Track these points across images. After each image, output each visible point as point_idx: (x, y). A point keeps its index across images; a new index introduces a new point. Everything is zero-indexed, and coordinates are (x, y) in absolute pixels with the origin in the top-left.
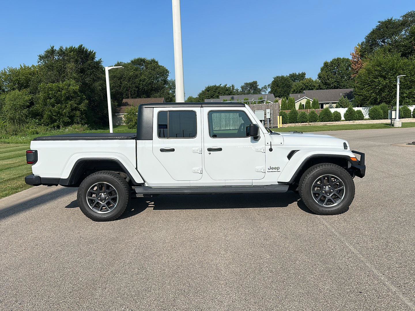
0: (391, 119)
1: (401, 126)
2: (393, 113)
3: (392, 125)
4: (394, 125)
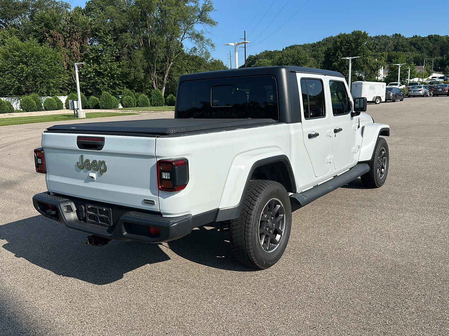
0: (74, 109)
1: (85, 117)
2: (75, 102)
3: (76, 116)
4: (79, 115)
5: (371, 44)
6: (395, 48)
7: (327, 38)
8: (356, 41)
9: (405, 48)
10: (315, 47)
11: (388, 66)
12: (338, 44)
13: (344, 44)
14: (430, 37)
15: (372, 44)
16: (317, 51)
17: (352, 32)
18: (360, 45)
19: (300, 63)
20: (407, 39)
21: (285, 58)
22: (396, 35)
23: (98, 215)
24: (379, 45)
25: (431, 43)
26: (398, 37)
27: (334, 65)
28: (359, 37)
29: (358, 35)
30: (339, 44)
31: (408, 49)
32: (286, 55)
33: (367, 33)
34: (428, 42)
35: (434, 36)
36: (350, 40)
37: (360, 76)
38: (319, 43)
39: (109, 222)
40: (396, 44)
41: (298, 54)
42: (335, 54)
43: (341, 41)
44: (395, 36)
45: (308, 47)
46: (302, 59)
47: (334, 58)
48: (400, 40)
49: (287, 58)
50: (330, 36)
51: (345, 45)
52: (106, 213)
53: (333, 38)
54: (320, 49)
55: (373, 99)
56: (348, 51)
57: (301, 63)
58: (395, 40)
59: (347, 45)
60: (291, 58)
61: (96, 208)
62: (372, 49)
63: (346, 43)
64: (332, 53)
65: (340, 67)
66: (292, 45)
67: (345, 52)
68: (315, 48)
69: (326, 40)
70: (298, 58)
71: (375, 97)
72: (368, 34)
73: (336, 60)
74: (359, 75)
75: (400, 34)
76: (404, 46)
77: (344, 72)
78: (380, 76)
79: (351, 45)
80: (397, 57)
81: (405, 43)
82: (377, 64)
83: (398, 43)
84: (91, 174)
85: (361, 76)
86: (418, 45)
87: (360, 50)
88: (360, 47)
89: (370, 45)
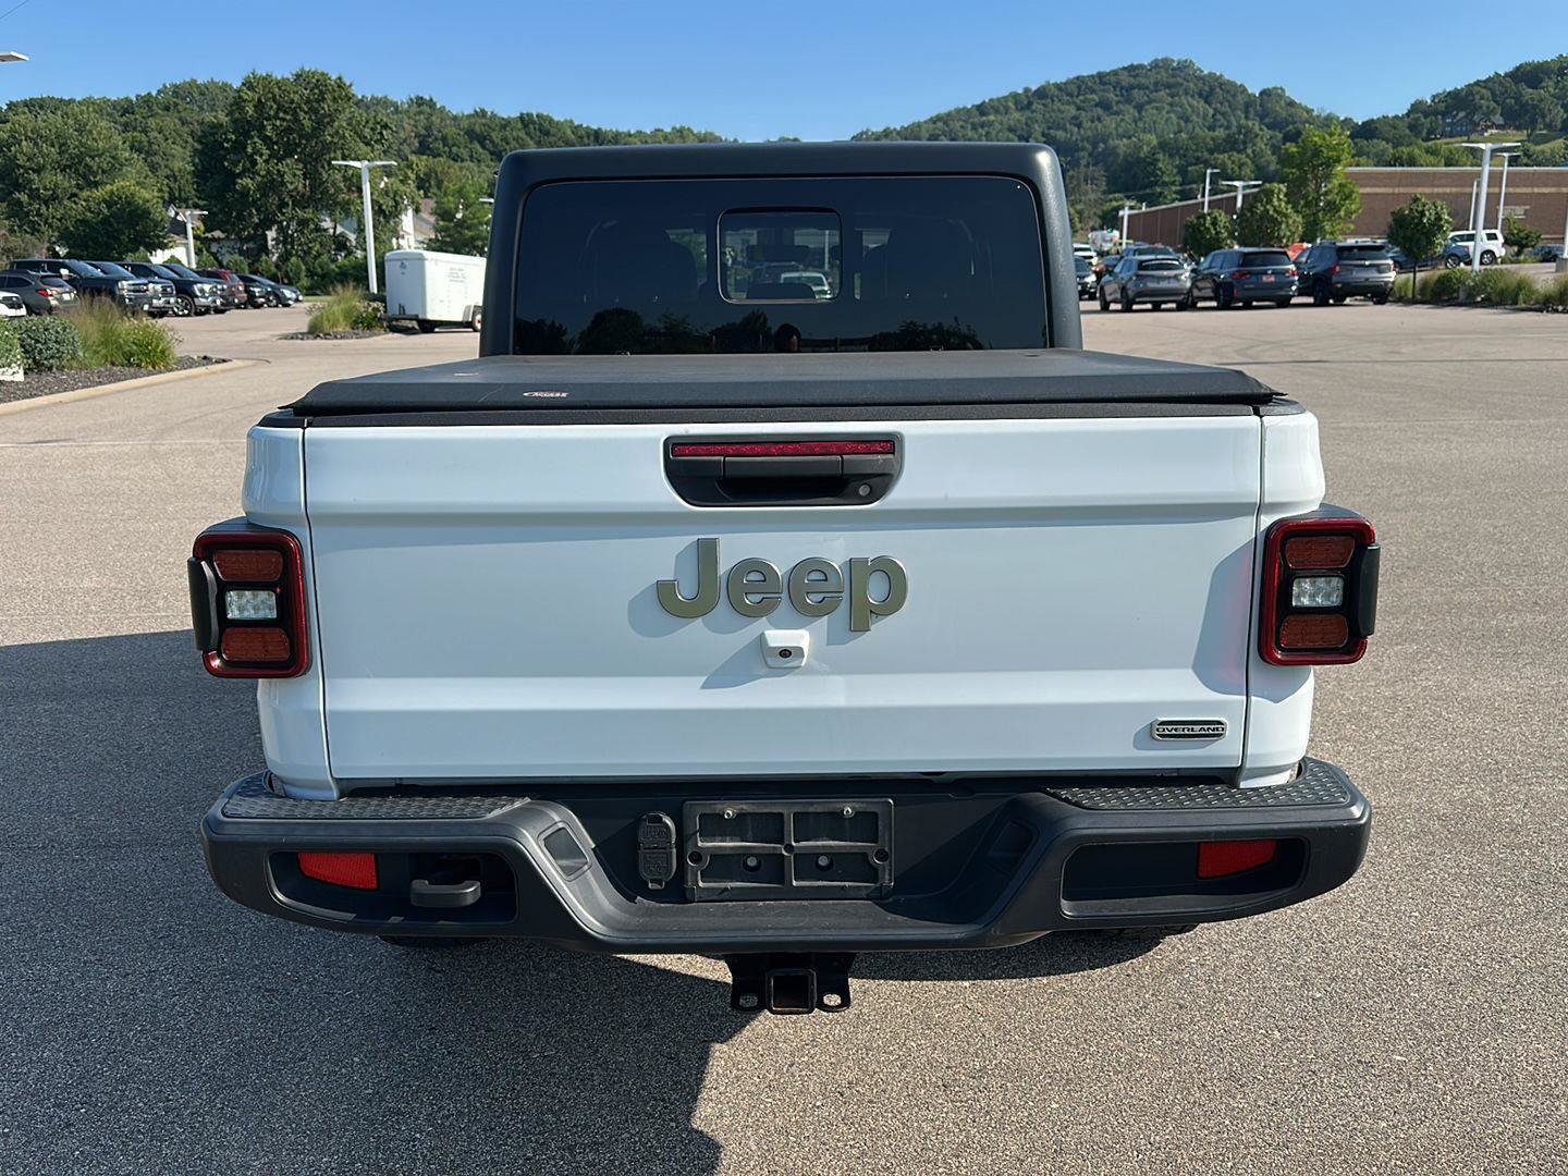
5: (367, 122)
6: (420, 143)
7: (176, 86)
8: (313, 106)
9: (454, 149)
10: (133, 113)
11: (431, 203)
12: (250, 110)
13: (272, 113)
14: (525, 121)
15: (370, 125)
16: (145, 131)
17: (294, 72)
18: (328, 123)
19: (91, 167)
20: (455, 118)
21: (24, 143)
22: (420, 101)
23: (789, 848)
24: (391, 129)
25: (532, 138)
26: (425, 108)
27: (244, 187)
28: (322, 93)
29: (317, 86)
30: (251, 112)
31: (465, 153)
32: (30, 134)
33: (348, 84)
34: (522, 134)
35: (537, 116)
36: (292, 102)
37: (338, 232)
38: (147, 101)
39: (876, 870)
40: (423, 132)
41: (80, 131)
42: (239, 147)
43: (259, 100)
44: (419, 105)
45: (104, 111)
46: (100, 156)
47: (240, 162)
48: (436, 120)
49: (36, 144)
50: (188, 80)
51: (276, 117)
52: (866, 825)
53: (198, 87)
54: (152, 122)
55: (466, 314)
56: (289, 139)
57: (95, 168)
58: (417, 117)
59: (284, 120)
60: (53, 146)
61: (781, 815)
62: (371, 139)
63: (278, 109)
64: (227, 140)
65: (264, 195)
66: (37, 95)
67: (276, 143)
68: (133, 117)
69: (174, 92)
70: (82, 149)
71: (468, 307)
72: (351, 85)
73: (245, 170)
74: (335, 228)
75: (431, 100)
76: (450, 142)
77: (283, 214)
78: (403, 237)
79: (296, 120)
80: (436, 174)
81: (451, 131)
82: (395, 193)
83: (428, 128)
84: (778, 637)
85: (342, 235)
86: (492, 142)
87: (331, 142)
88: (330, 130)
89: (364, 127)
